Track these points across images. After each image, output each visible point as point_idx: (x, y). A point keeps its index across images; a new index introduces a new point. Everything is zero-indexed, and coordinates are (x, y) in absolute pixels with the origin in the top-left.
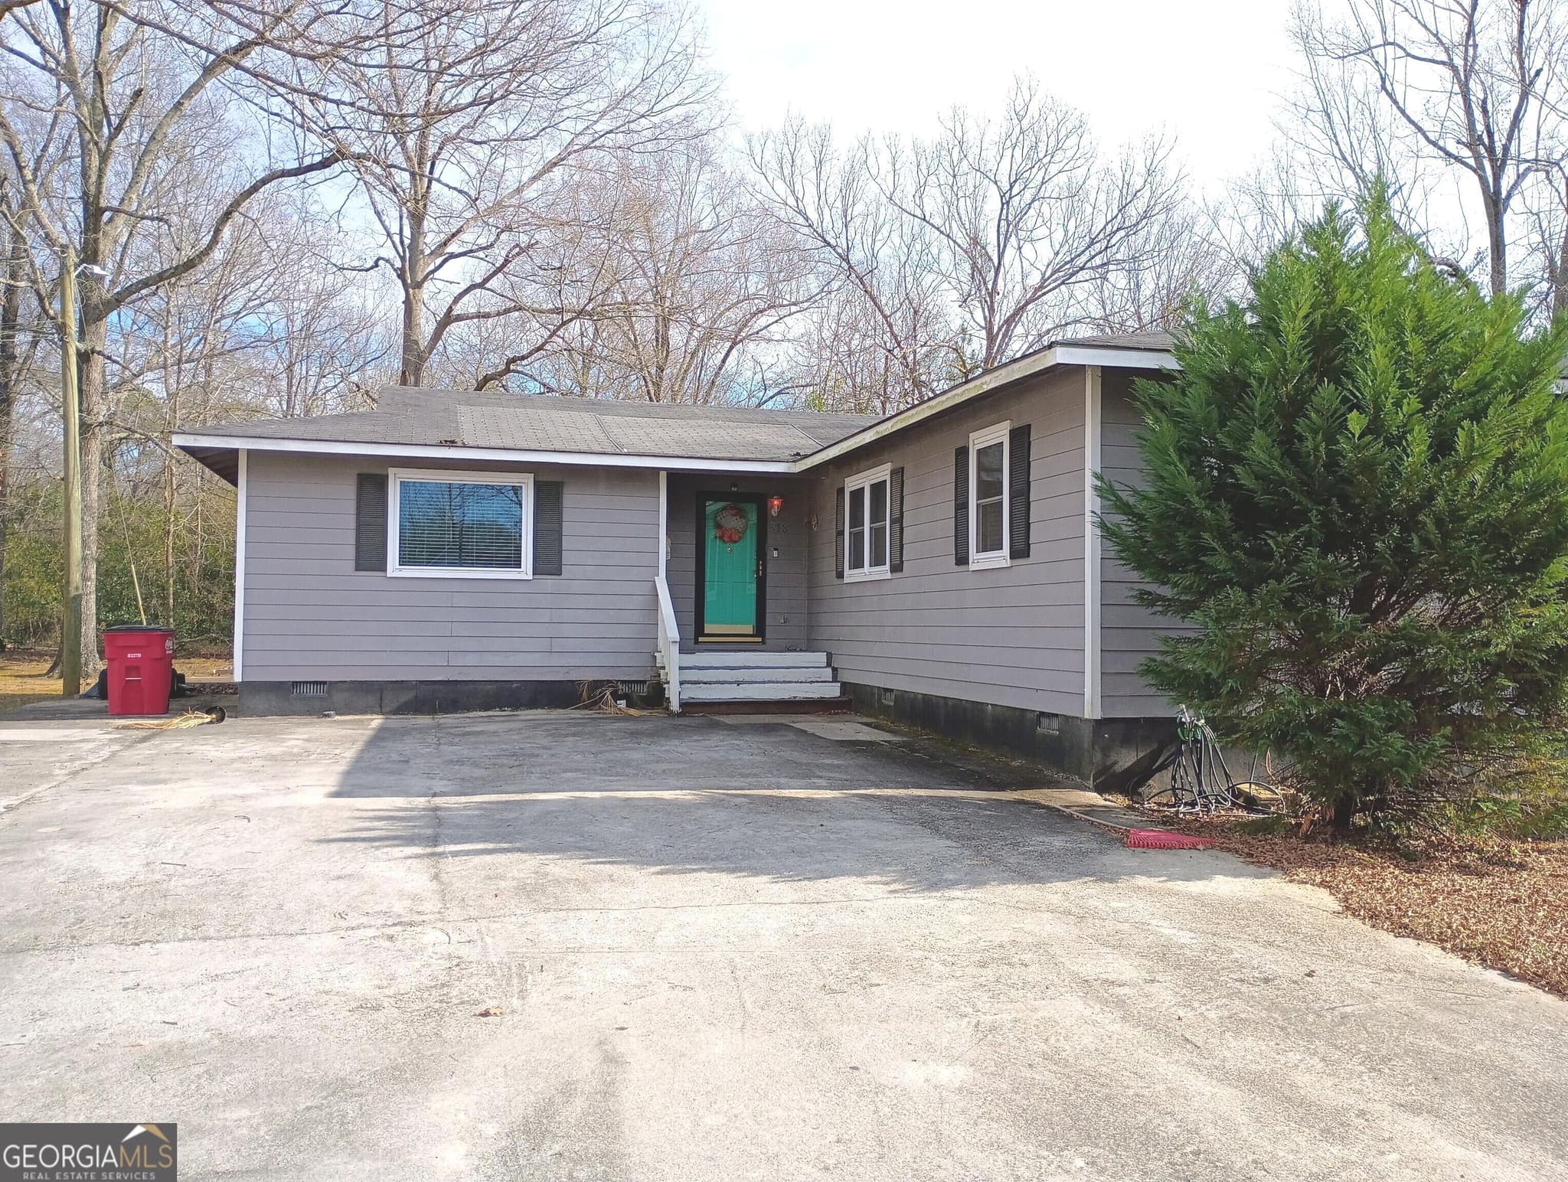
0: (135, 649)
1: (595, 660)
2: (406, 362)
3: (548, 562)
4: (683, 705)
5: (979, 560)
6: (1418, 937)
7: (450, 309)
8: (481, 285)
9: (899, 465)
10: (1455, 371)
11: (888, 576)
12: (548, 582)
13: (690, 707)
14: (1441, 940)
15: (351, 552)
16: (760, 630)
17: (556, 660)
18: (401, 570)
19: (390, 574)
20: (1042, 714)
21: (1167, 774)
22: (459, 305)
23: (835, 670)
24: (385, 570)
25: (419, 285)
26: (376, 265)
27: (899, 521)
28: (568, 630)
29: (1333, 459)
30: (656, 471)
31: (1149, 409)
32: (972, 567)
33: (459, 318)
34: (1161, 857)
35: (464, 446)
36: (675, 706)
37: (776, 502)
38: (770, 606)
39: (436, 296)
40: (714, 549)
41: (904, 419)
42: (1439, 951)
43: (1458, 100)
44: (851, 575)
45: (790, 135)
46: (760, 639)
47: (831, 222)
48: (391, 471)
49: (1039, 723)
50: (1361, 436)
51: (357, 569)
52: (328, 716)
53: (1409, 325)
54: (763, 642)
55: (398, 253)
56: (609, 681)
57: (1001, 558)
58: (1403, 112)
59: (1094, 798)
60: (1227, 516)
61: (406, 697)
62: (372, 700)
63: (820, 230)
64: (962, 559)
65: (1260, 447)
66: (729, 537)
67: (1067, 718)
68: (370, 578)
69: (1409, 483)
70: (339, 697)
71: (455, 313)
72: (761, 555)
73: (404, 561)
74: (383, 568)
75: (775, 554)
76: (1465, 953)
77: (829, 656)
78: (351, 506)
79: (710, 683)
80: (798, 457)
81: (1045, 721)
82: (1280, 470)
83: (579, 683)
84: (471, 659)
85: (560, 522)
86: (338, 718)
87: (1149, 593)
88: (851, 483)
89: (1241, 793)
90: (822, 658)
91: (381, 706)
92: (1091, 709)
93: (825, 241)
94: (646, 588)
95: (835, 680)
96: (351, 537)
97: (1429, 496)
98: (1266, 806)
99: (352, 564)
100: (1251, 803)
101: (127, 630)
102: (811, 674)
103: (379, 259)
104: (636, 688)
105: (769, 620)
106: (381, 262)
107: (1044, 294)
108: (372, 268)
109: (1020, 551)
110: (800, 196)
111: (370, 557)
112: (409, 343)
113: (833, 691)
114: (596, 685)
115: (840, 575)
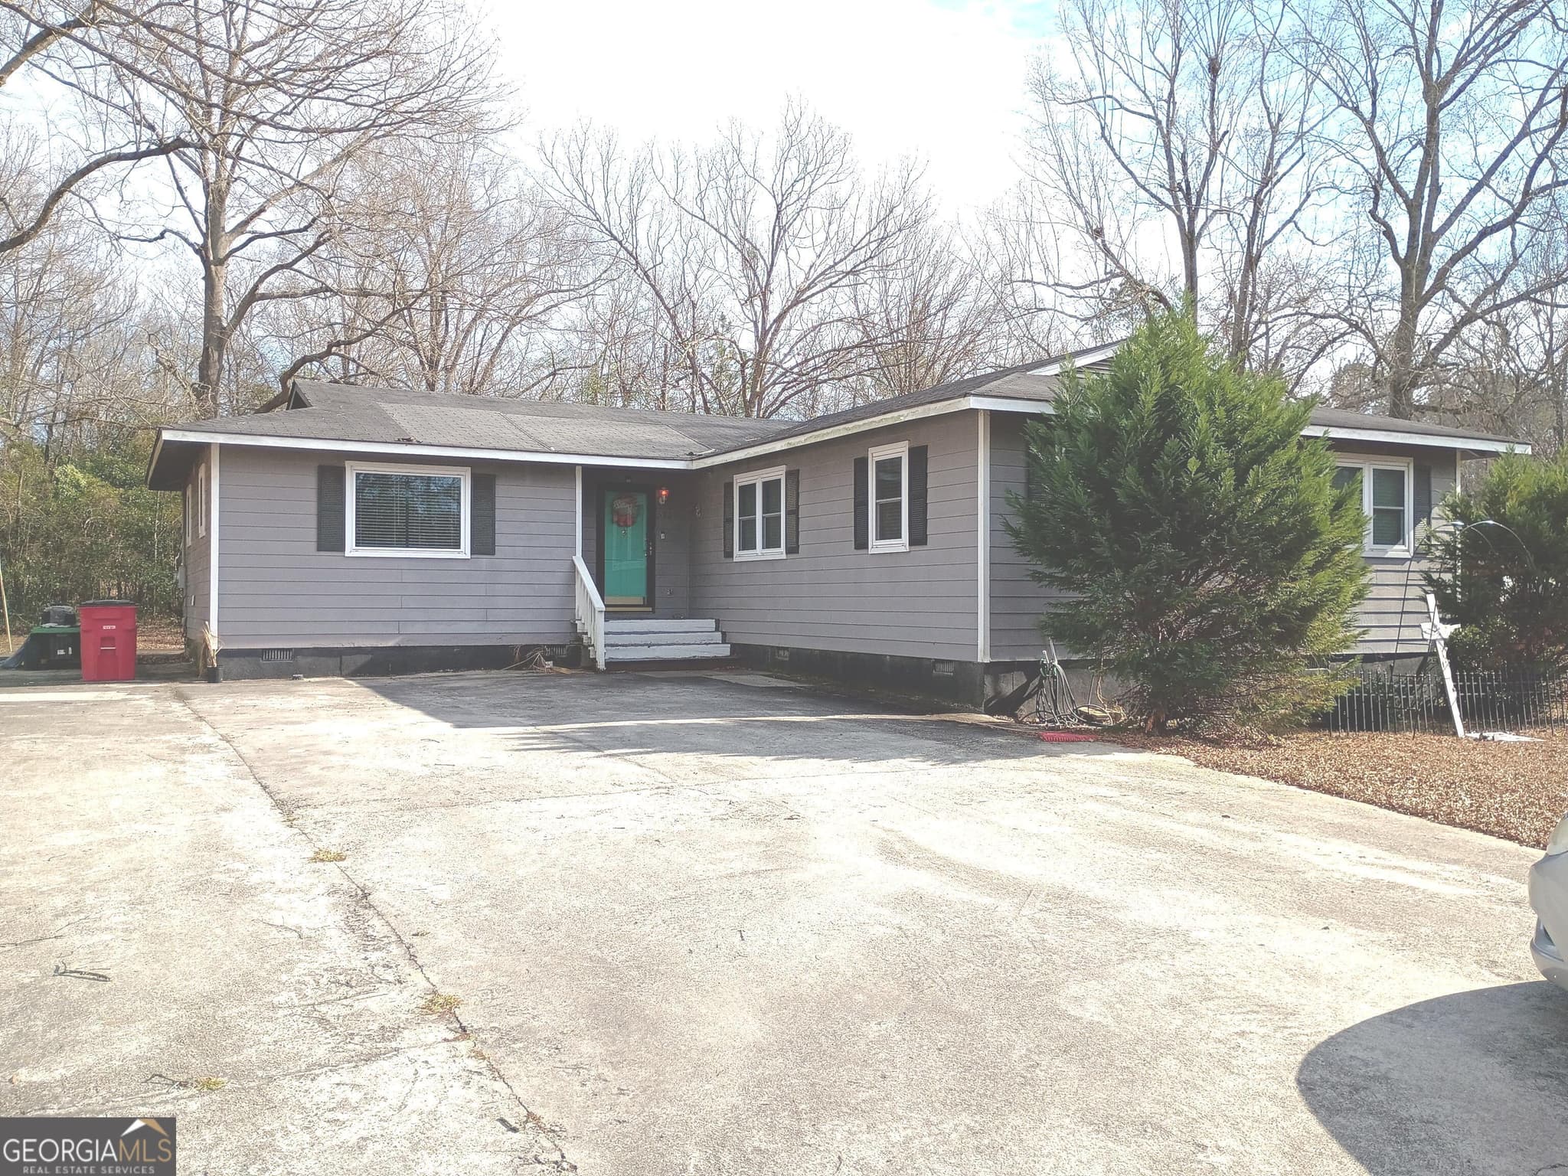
0: (108, 621)
1: (524, 628)
2: (207, 338)
3: (483, 544)
4: (607, 664)
5: (877, 546)
6: (1247, 774)
7: (256, 287)
8: (289, 266)
9: (794, 468)
10: (1244, 431)
11: (784, 556)
12: (484, 561)
13: (613, 666)
14: (1260, 775)
15: (313, 534)
16: (650, 600)
17: (490, 628)
18: (357, 550)
19: (347, 554)
20: (937, 661)
21: (1033, 702)
22: (264, 284)
23: (724, 634)
24: (343, 550)
25: (221, 262)
26: (162, 236)
27: (793, 512)
28: (501, 602)
29: (1179, 485)
30: (573, 466)
31: (1035, 442)
32: (871, 551)
33: (263, 297)
34: (1071, 746)
35: (419, 444)
36: (601, 665)
37: (664, 493)
38: (659, 581)
39: (238, 273)
40: (612, 533)
41: (818, 436)
42: (1260, 779)
43: (1161, 152)
44: (740, 556)
45: (580, 133)
46: (650, 609)
47: (618, 220)
48: (348, 464)
49: (934, 668)
50: (1196, 473)
51: (319, 549)
52: (296, 678)
53: (1218, 400)
54: (653, 612)
55: (201, 231)
56: (538, 645)
57: (901, 544)
58: (1119, 159)
59: (986, 718)
60: (1108, 522)
61: (362, 659)
62: (333, 662)
63: (606, 224)
64: (861, 543)
65: (1130, 475)
66: (622, 522)
67: (960, 663)
68: (327, 557)
69: (1220, 503)
70: (302, 661)
71: (261, 290)
72: (651, 538)
73: (359, 543)
74: (342, 549)
75: (663, 536)
76: (1275, 779)
77: (717, 622)
78: (312, 495)
79: (626, 646)
80: (692, 457)
81: (940, 666)
82: (1145, 493)
83: (513, 647)
84: (418, 629)
85: (493, 509)
86: (306, 680)
87: (1040, 573)
88: (740, 480)
89: (1082, 713)
90: (711, 624)
91: (340, 669)
92: (983, 657)
93: (612, 235)
94: (566, 566)
95: (724, 642)
96: (313, 522)
97: (1232, 511)
98: (1100, 721)
99: (314, 546)
100: (1090, 719)
101: (101, 604)
102: (704, 637)
103: (165, 231)
104: (558, 651)
105: (657, 594)
106: (167, 235)
107: (813, 295)
108: (156, 239)
109: (918, 538)
110: (590, 191)
111: (330, 539)
112: (211, 318)
113: (724, 651)
114: (526, 649)
115: (729, 554)
